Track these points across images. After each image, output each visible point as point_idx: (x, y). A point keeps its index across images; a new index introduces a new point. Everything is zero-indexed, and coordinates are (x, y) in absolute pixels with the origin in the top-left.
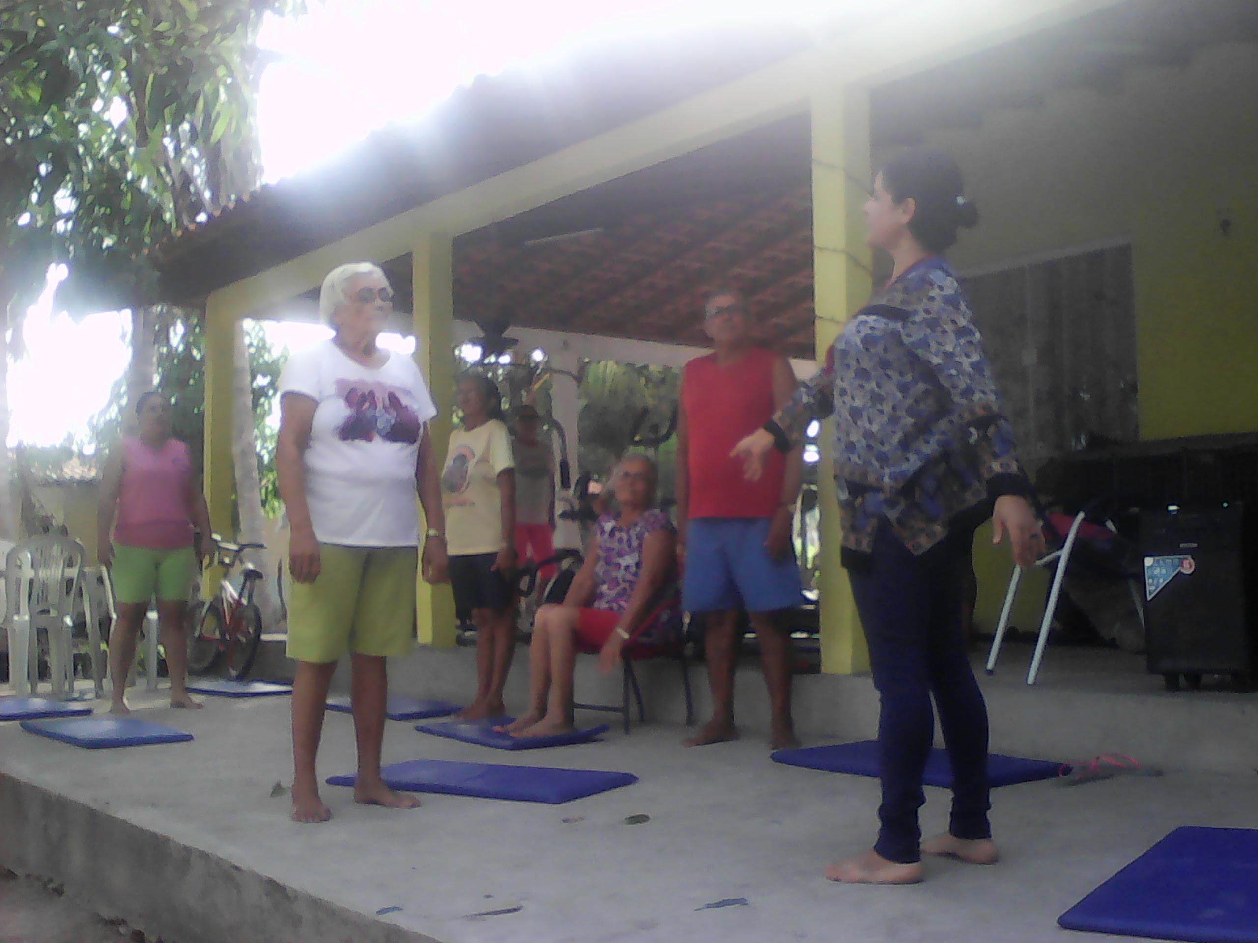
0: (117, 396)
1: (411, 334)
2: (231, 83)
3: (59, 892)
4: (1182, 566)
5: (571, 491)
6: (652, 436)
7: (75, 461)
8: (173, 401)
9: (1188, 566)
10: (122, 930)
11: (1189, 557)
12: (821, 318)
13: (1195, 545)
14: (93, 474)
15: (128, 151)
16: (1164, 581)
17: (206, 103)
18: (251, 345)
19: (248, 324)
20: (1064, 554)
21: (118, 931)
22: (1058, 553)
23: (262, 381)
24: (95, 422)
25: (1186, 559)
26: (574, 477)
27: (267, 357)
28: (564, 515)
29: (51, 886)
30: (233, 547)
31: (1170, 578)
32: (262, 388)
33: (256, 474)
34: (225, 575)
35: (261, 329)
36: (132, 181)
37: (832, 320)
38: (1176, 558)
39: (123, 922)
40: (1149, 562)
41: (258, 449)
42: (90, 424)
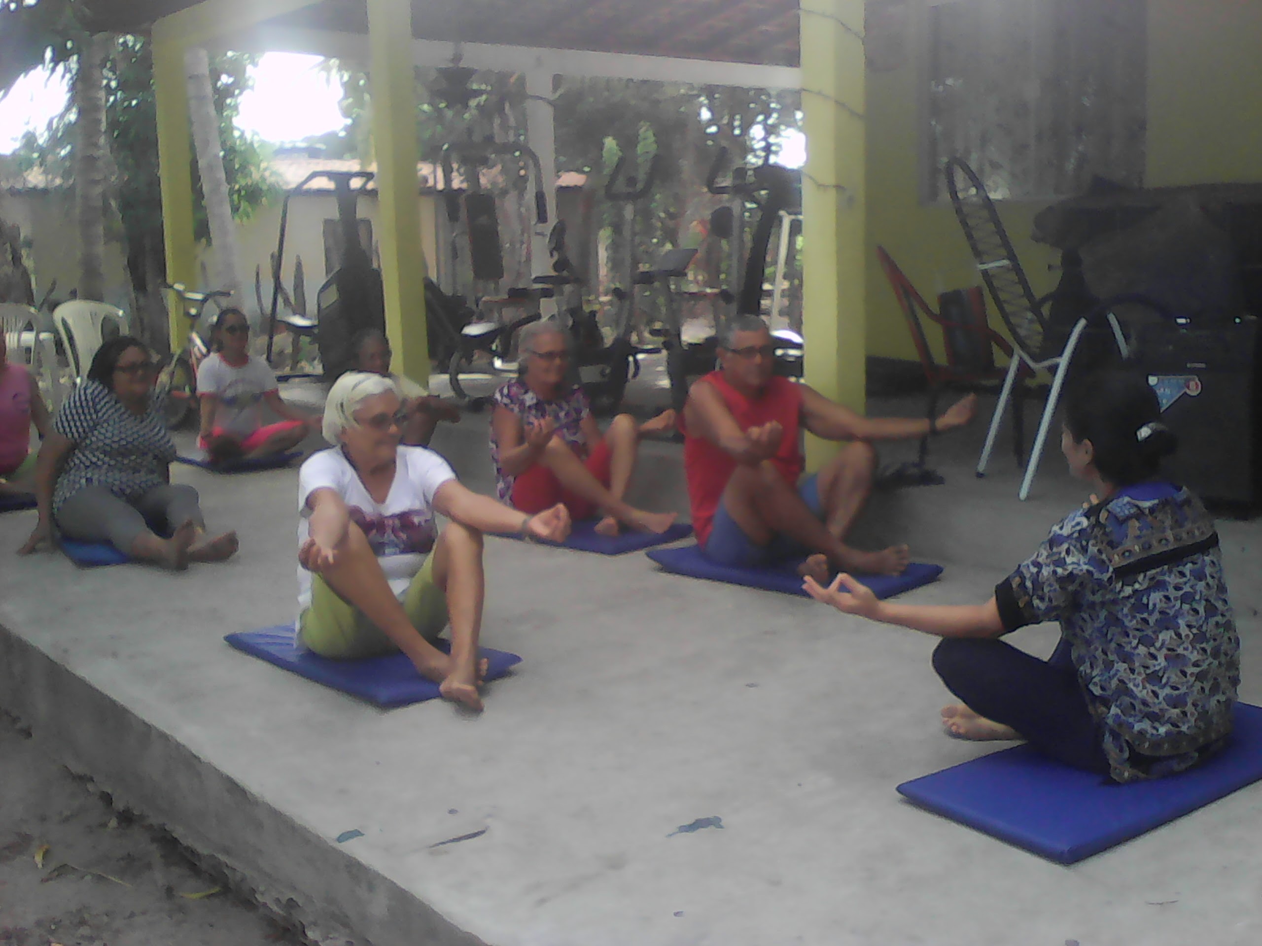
3: (28, 733)
4: (1188, 387)
7: (37, 169)
9: (1195, 387)
10: (90, 787)
11: (1196, 379)
13: (1203, 365)
14: (56, 182)
16: (1167, 402)
20: (1063, 362)
21: (87, 791)
22: (1057, 360)
23: (225, 79)
24: (55, 125)
25: (1194, 380)
29: (19, 725)
30: (199, 297)
31: (1174, 399)
32: (227, 86)
34: (192, 328)
38: (1181, 379)
39: (91, 779)
40: (1153, 380)
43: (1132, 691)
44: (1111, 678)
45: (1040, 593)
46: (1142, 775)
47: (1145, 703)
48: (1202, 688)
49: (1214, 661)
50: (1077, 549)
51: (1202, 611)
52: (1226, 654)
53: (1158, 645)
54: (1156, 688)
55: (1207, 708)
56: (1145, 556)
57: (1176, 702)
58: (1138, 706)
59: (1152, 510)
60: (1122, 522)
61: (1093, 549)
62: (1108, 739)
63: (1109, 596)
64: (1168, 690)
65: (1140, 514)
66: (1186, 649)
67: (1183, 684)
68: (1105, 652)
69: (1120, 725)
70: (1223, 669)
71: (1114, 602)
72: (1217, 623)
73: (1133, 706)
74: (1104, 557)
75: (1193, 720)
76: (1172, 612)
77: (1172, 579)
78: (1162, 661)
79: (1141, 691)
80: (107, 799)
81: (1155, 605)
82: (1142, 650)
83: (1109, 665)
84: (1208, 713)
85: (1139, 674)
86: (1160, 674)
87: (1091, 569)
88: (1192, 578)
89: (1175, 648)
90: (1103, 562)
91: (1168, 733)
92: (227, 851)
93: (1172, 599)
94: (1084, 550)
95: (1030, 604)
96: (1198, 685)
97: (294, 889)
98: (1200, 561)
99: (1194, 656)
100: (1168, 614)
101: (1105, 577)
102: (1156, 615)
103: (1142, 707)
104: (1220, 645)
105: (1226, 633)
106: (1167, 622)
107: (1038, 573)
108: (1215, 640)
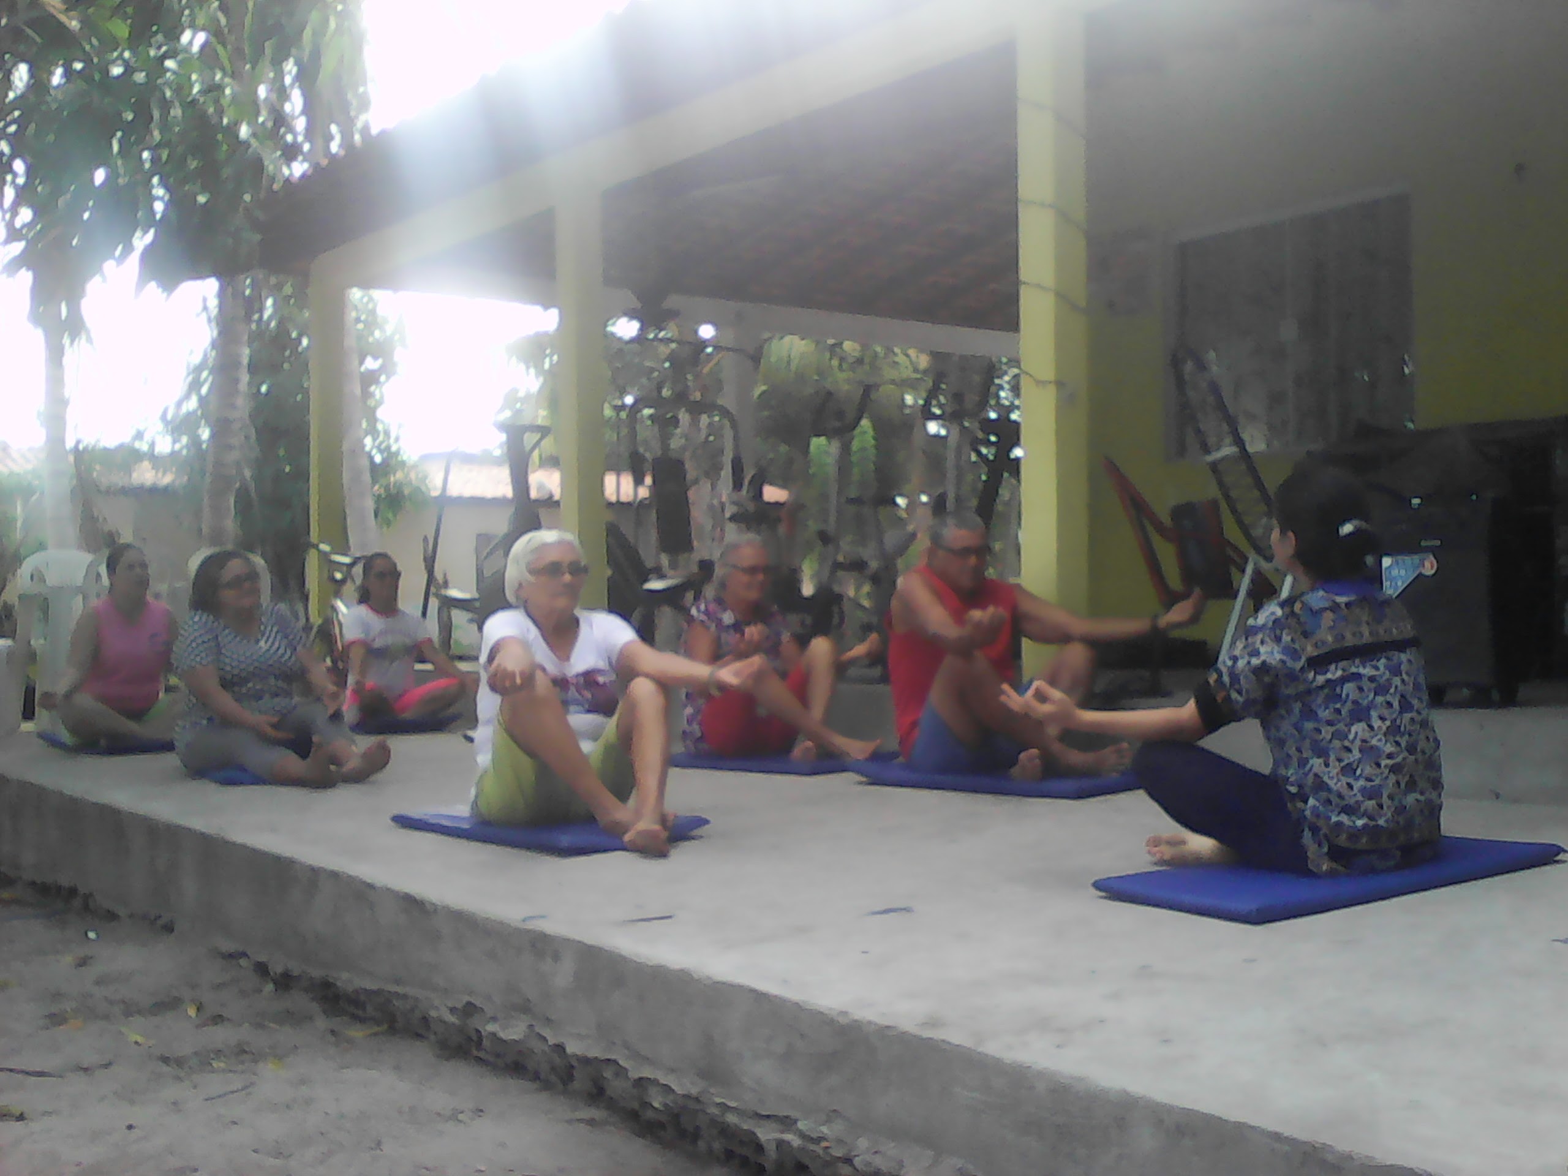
0: (195, 386)
1: (554, 306)
2: (342, 11)
3: (169, 928)
4: (1423, 567)
5: (744, 492)
6: (837, 424)
7: (146, 464)
8: (264, 389)
9: (1430, 567)
10: (243, 962)
11: (1432, 558)
12: (1024, 283)
13: (1438, 543)
14: (167, 479)
15: (223, 92)
16: (1403, 583)
17: (314, 34)
18: (358, 320)
19: (356, 294)
21: (239, 963)
24: (169, 415)
25: (1428, 558)
26: (749, 474)
27: (377, 334)
28: (733, 518)
29: (160, 922)
30: (346, 560)
31: (1408, 582)
32: (372, 373)
33: (367, 477)
34: (337, 594)
35: (371, 299)
36: (228, 126)
37: (1039, 286)
38: (1416, 558)
39: (244, 955)
40: (1386, 562)
41: (367, 449)
42: (164, 417)
43: (1327, 784)
44: (1306, 775)
45: (1237, 686)
46: (1340, 868)
47: (1340, 796)
48: (1398, 783)
49: (1410, 757)
50: (1271, 640)
51: (1396, 704)
52: (1423, 752)
53: (1351, 737)
54: (1351, 780)
55: (1404, 803)
56: (1338, 646)
57: (1372, 794)
58: (1334, 799)
59: (1348, 605)
60: (1316, 613)
61: (1286, 638)
62: (1307, 834)
63: (1302, 688)
64: (1362, 783)
65: (1335, 608)
66: (1380, 740)
67: (1377, 775)
68: (1299, 750)
69: (1318, 816)
70: (1421, 767)
71: (1309, 692)
72: (1412, 719)
73: (1329, 802)
74: (1297, 646)
75: (1389, 814)
76: (1365, 703)
77: (1367, 671)
78: (1356, 754)
79: (1336, 784)
80: (262, 969)
81: (1348, 695)
82: (1337, 743)
83: (1303, 763)
84: (1405, 807)
85: (1335, 767)
86: (1355, 766)
87: (1284, 658)
88: (1387, 672)
89: (1369, 740)
90: (1295, 650)
91: (1365, 826)
92: (398, 982)
93: (1366, 690)
94: (1278, 639)
95: (1228, 698)
96: (1393, 778)
97: (471, 993)
98: (1395, 658)
99: (1389, 748)
100: (1360, 704)
101: (1298, 665)
102: (1349, 705)
103: (1338, 800)
104: (1417, 742)
105: (1422, 730)
106: (1360, 714)
107: (1233, 666)
108: (1410, 735)
